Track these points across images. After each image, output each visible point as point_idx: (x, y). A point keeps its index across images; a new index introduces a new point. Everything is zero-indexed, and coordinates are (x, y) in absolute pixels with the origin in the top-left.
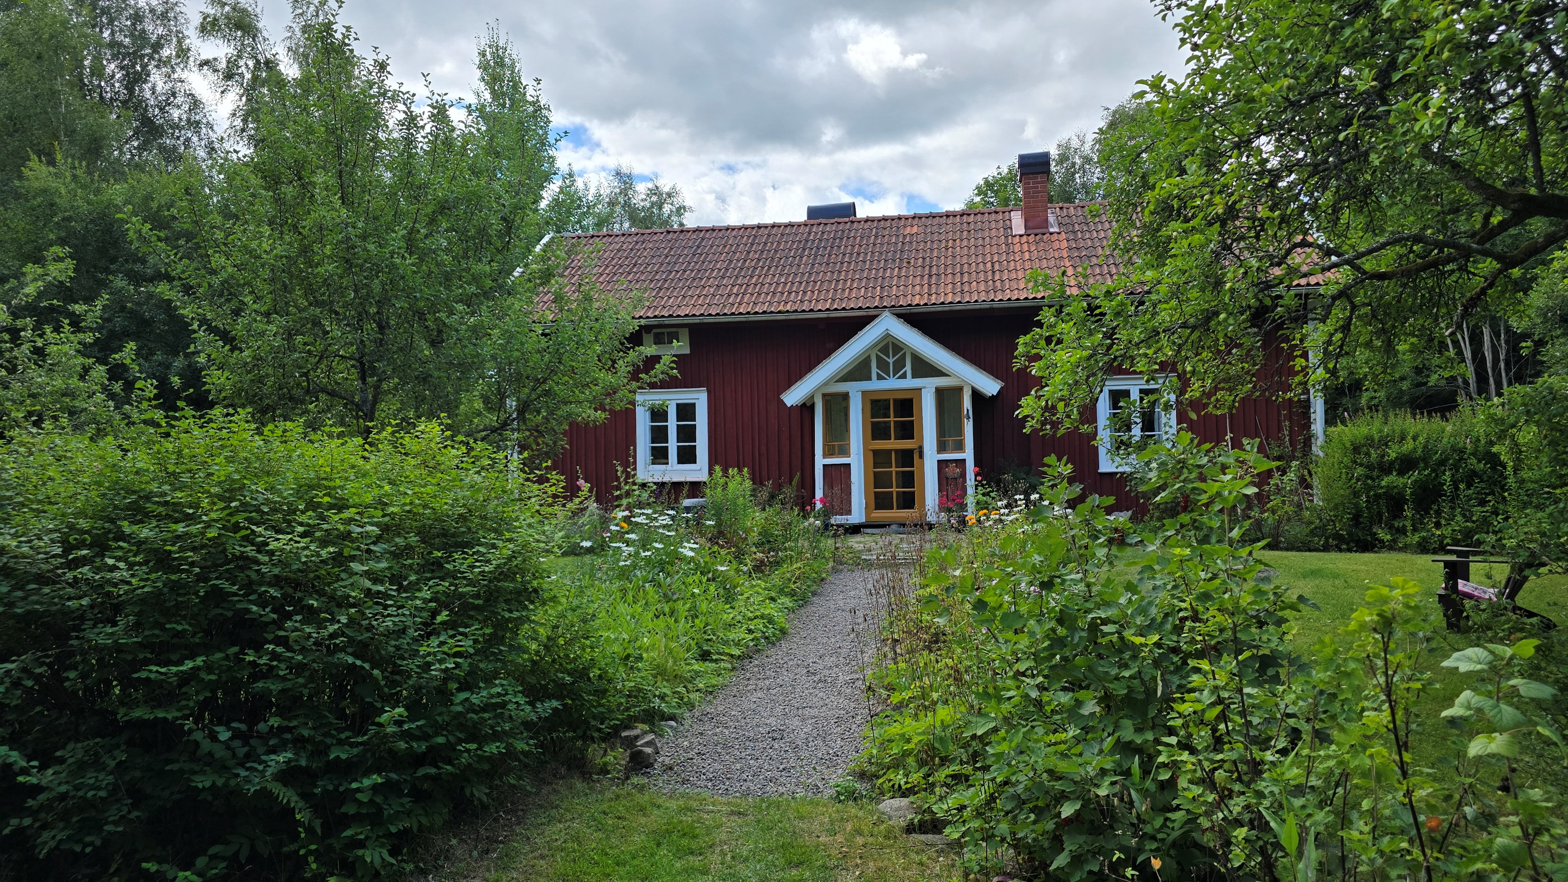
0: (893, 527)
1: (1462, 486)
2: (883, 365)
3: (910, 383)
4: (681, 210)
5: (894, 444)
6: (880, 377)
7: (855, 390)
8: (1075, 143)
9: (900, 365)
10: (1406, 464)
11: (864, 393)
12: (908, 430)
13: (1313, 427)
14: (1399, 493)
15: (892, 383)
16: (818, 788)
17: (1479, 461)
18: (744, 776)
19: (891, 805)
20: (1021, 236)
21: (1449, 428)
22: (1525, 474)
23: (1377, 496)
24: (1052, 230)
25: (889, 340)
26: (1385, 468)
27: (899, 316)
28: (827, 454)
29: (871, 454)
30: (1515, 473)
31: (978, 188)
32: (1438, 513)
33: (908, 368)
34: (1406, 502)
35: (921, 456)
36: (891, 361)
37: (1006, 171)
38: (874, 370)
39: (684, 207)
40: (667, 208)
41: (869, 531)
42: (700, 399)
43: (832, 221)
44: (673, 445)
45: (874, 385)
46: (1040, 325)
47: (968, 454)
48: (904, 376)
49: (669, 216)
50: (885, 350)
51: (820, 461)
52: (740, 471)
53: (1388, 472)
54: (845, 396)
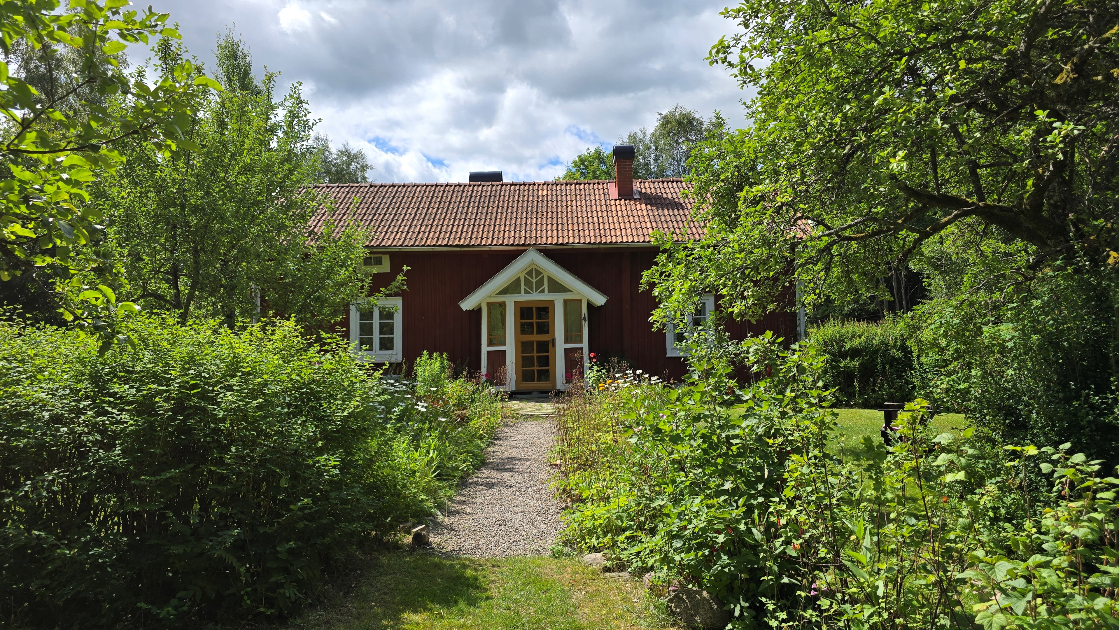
0: (535, 393)
1: (887, 367)
2: (528, 283)
3: (546, 296)
4: (364, 168)
5: (536, 338)
6: (526, 292)
7: (510, 301)
8: (639, 135)
9: (540, 283)
10: (854, 353)
11: (516, 303)
12: (546, 328)
13: (798, 329)
14: (851, 371)
15: (535, 297)
16: (539, 551)
17: (898, 351)
18: (490, 547)
19: (589, 557)
20: (616, 200)
21: (879, 331)
22: (923, 359)
23: (839, 373)
24: (635, 197)
25: (534, 267)
26: (843, 355)
27: (540, 251)
28: (490, 343)
29: (520, 343)
30: (918, 358)
31: (575, 162)
32: (875, 383)
33: (546, 286)
34: (855, 377)
35: (554, 345)
36: (534, 281)
37: (593, 151)
38: (523, 287)
39: (367, 165)
40: (353, 165)
41: (519, 396)
42: (397, 304)
43: (488, 183)
44: (376, 336)
45: (524, 297)
46: (657, 264)
47: (585, 345)
48: (543, 291)
49: (355, 171)
50: (530, 273)
51: (485, 349)
52: (441, 355)
53: (845, 358)
54: (503, 305)
